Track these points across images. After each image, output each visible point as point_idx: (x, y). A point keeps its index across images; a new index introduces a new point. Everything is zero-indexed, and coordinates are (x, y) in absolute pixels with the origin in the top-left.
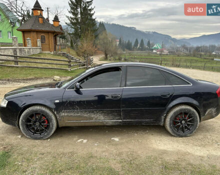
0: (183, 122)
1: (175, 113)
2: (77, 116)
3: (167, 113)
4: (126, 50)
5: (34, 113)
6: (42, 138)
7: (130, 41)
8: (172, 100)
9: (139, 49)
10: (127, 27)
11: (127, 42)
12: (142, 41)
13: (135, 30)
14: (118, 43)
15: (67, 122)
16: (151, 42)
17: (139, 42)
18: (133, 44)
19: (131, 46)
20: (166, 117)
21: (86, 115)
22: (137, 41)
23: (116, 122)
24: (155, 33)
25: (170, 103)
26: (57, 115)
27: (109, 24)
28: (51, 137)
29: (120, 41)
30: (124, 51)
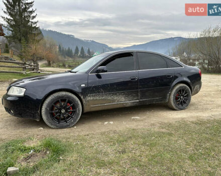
0: (182, 97)
1: (176, 90)
2: (102, 99)
3: (171, 91)
4: (67, 57)
5: (60, 100)
6: (69, 125)
7: (70, 49)
8: (175, 79)
9: (80, 57)
10: (65, 34)
11: (67, 49)
12: (82, 49)
13: (74, 38)
14: (58, 50)
15: (92, 106)
16: (91, 51)
17: (80, 49)
18: (74, 51)
19: (72, 53)
20: (170, 94)
21: (109, 98)
22: (77, 49)
23: (134, 102)
24: (93, 41)
25: (173, 82)
26: (84, 100)
27: (45, 31)
28: (77, 124)
29: (60, 48)
30: (65, 58)
